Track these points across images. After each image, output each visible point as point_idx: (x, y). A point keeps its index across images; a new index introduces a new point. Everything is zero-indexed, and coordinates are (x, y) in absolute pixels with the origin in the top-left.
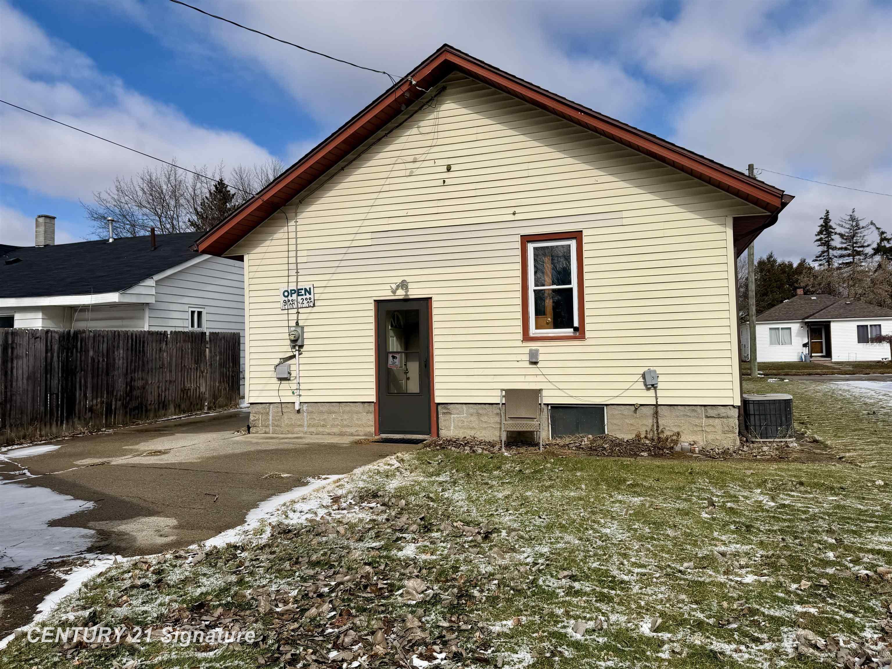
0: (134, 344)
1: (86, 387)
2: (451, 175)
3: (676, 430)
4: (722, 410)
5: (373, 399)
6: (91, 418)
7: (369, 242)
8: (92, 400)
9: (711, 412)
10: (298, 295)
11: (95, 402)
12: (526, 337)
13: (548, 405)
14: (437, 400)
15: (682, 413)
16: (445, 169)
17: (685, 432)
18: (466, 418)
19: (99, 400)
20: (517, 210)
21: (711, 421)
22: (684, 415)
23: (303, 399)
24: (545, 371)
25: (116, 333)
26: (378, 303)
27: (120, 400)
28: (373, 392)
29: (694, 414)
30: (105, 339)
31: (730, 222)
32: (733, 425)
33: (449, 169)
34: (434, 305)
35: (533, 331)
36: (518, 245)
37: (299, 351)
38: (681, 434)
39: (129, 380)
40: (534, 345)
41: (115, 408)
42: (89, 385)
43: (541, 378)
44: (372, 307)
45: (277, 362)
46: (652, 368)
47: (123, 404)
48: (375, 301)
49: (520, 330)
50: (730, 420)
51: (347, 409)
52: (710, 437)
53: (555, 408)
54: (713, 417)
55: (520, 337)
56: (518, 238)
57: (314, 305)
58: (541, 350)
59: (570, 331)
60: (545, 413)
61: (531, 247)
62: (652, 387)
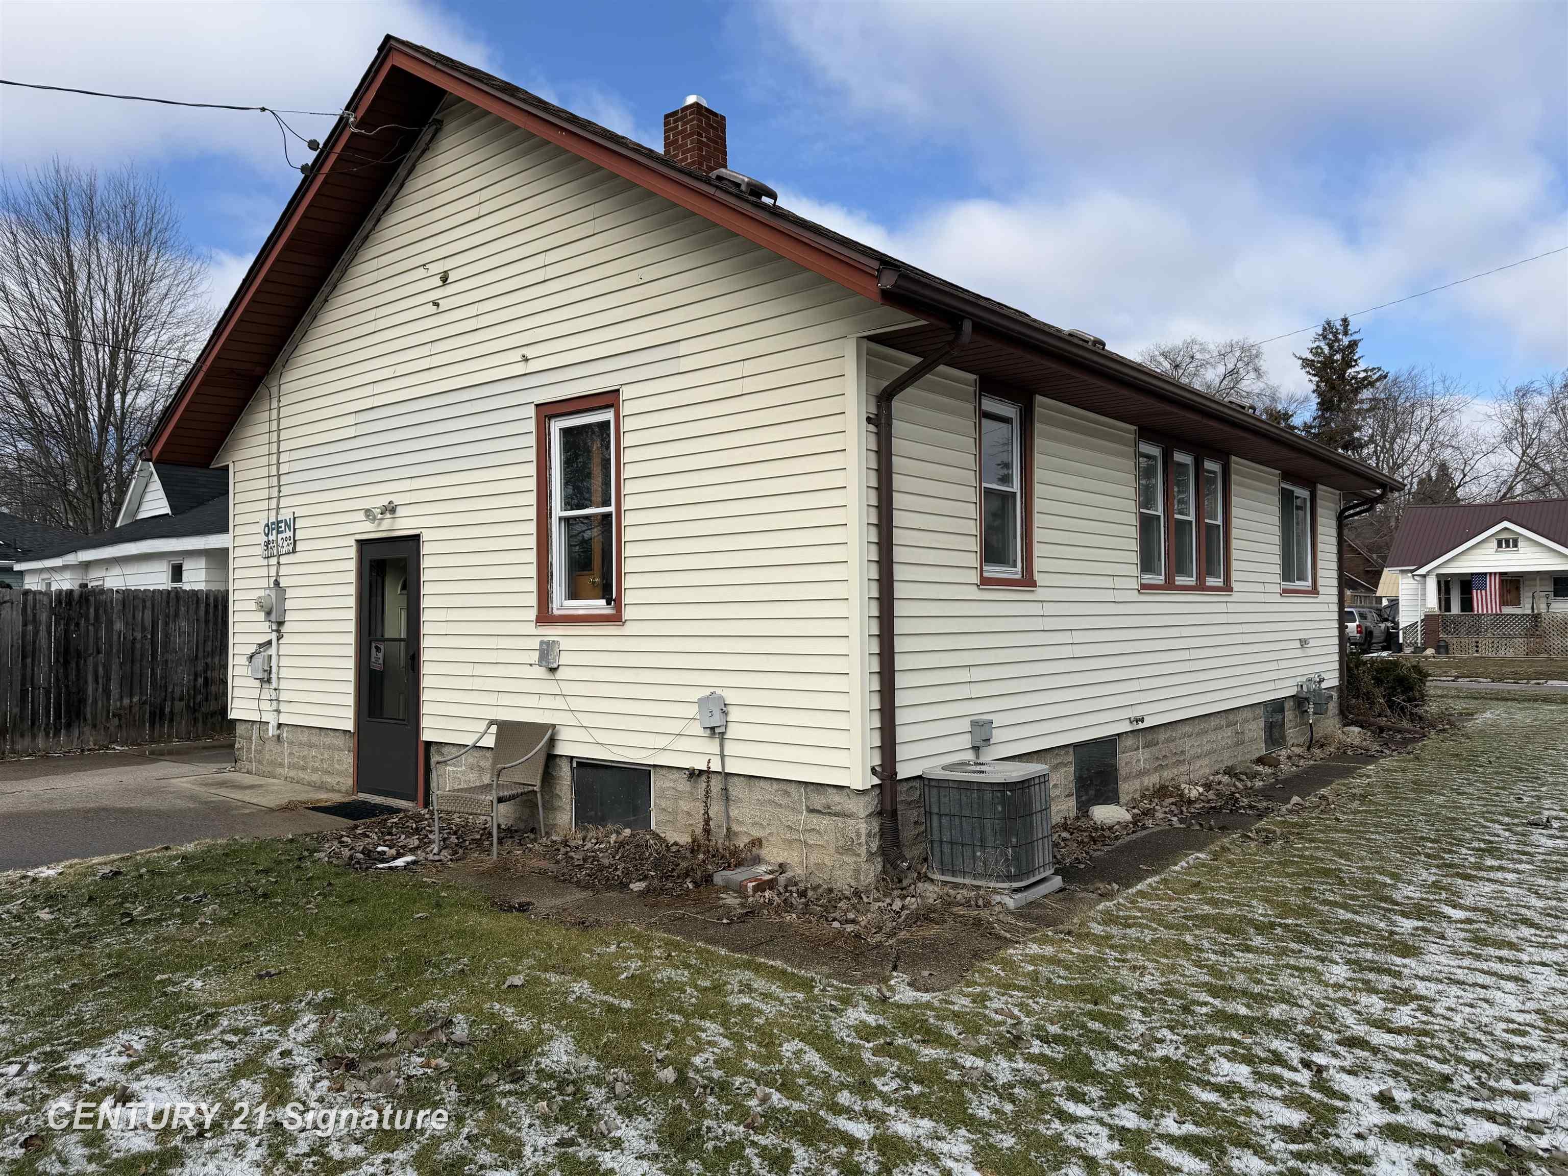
0: (211, 611)
1: (108, 679)
2: (450, 290)
3: (756, 833)
4: (835, 798)
5: (350, 726)
6: (120, 726)
7: (352, 432)
8: (121, 698)
9: (818, 801)
10: (278, 532)
11: (126, 702)
12: (545, 616)
13: (572, 758)
14: (426, 736)
15: (767, 797)
16: (437, 282)
17: (773, 839)
18: (463, 773)
19: (135, 699)
20: (530, 352)
21: (815, 821)
22: (771, 802)
23: (283, 719)
24: (567, 688)
25: (173, 595)
26: (362, 544)
27: (181, 699)
28: (350, 713)
29: (785, 801)
30: (149, 604)
32: (854, 836)
33: (445, 279)
34: (425, 549)
35: (561, 603)
36: (531, 426)
37: (278, 631)
38: (764, 843)
39: (200, 668)
40: (552, 632)
41: (171, 712)
42: (114, 676)
43: (559, 703)
44: (352, 552)
45: (253, 649)
46: (719, 691)
47: (188, 706)
48: (357, 541)
49: (533, 600)
50: (849, 821)
51: (328, 740)
52: (814, 858)
53: (584, 766)
54: (819, 812)
55: (532, 614)
56: (531, 411)
57: (294, 551)
58: (564, 644)
59: (598, 605)
60: (565, 772)
61: (556, 427)
62: (716, 732)
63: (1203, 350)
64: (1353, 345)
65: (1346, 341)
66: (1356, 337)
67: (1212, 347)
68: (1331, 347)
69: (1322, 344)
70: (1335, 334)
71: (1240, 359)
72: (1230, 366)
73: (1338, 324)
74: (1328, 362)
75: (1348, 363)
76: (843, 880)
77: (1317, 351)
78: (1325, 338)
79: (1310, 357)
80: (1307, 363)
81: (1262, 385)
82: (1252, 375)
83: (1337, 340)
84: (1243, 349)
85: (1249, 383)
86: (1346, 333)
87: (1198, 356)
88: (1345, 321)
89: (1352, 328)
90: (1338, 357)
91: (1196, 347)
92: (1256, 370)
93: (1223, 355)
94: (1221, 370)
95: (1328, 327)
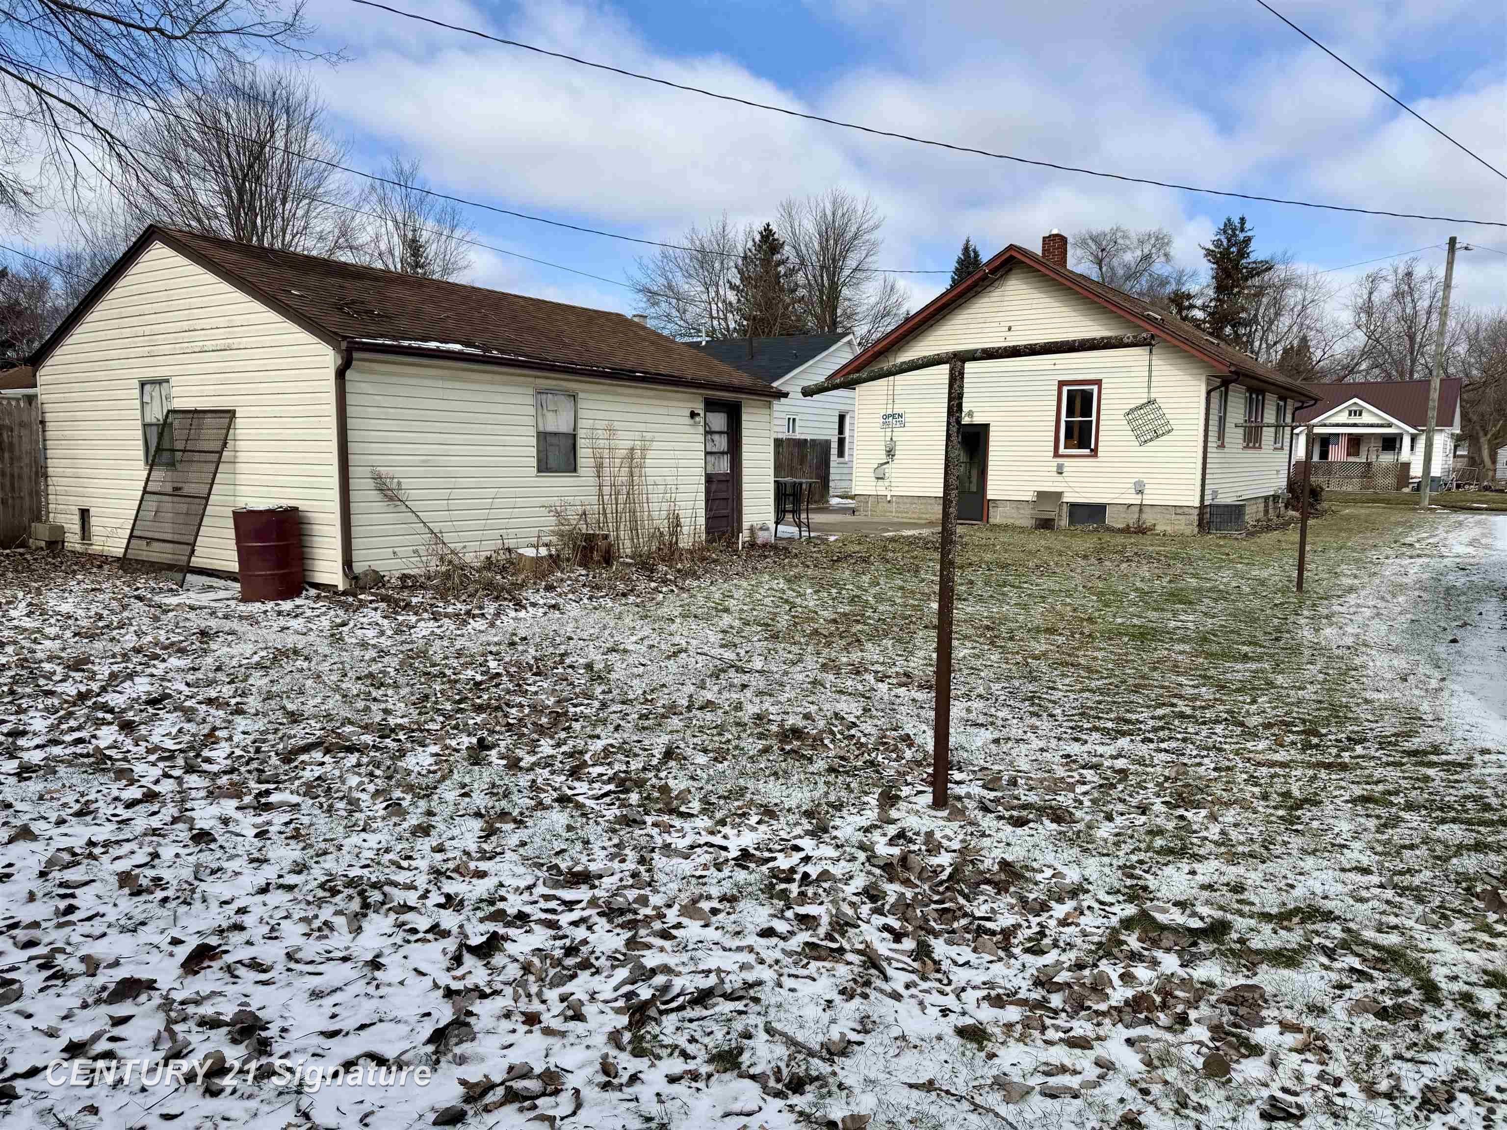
2: (1011, 333)
3: (1153, 522)
4: (1187, 510)
9: (1179, 511)
10: (893, 418)
12: (1056, 454)
13: (1067, 503)
14: (989, 497)
15: (1158, 511)
16: (1007, 329)
17: (1160, 523)
18: (1009, 511)
20: (1057, 362)
21: (1178, 517)
22: (1160, 513)
23: (893, 494)
24: (1067, 479)
29: (1167, 512)
31: (1204, 378)
32: (1193, 520)
33: (1010, 329)
34: (991, 429)
35: (1062, 450)
36: (1056, 388)
37: (893, 459)
38: (1157, 524)
40: (1060, 460)
43: (1064, 484)
45: (875, 466)
46: (1141, 479)
49: (1052, 449)
50: (1192, 517)
52: (1175, 527)
53: (1073, 506)
54: (1180, 514)
55: (1052, 454)
56: (1057, 383)
57: (904, 426)
58: (1066, 464)
59: (1086, 451)
60: (1065, 509)
61: (1065, 389)
62: (1140, 492)
63: (1125, 237)
64: (1248, 240)
65: (1241, 236)
66: (1249, 234)
67: (1133, 235)
68: (1229, 240)
69: (1223, 238)
70: (1234, 230)
71: (1154, 246)
72: (1146, 251)
73: (1236, 222)
74: (1225, 254)
75: (1242, 254)
76: (1188, 532)
77: (1218, 243)
78: (1225, 232)
79: (1212, 248)
80: (1209, 253)
81: (1169, 269)
82: (1163, 259)
83: (1234, 235)
84: (1157, 239)
85: (1159, 267)
86: (1242, 230)
87: (1120, 241)
88: (1243, 220)
89: (1247, 226)
90: (1234, 249)
91: (1119, 234)
92: (1166, 255)
93: (1141, 242)
94: (1139, 253)
95: (1229, 223)
